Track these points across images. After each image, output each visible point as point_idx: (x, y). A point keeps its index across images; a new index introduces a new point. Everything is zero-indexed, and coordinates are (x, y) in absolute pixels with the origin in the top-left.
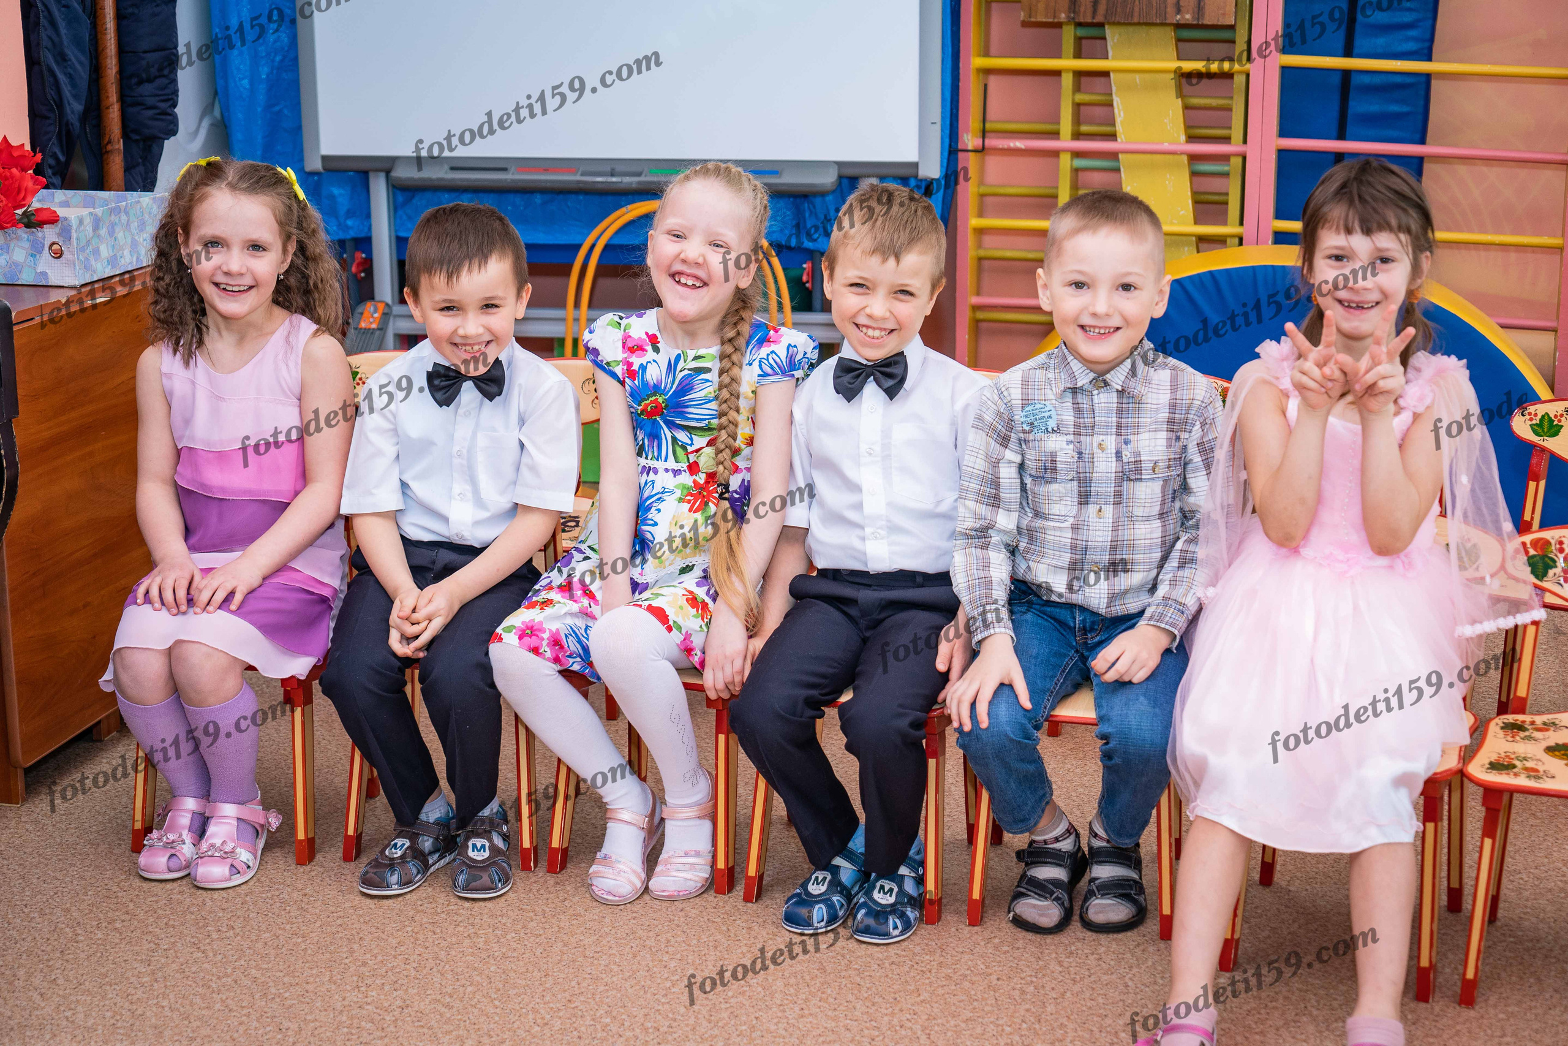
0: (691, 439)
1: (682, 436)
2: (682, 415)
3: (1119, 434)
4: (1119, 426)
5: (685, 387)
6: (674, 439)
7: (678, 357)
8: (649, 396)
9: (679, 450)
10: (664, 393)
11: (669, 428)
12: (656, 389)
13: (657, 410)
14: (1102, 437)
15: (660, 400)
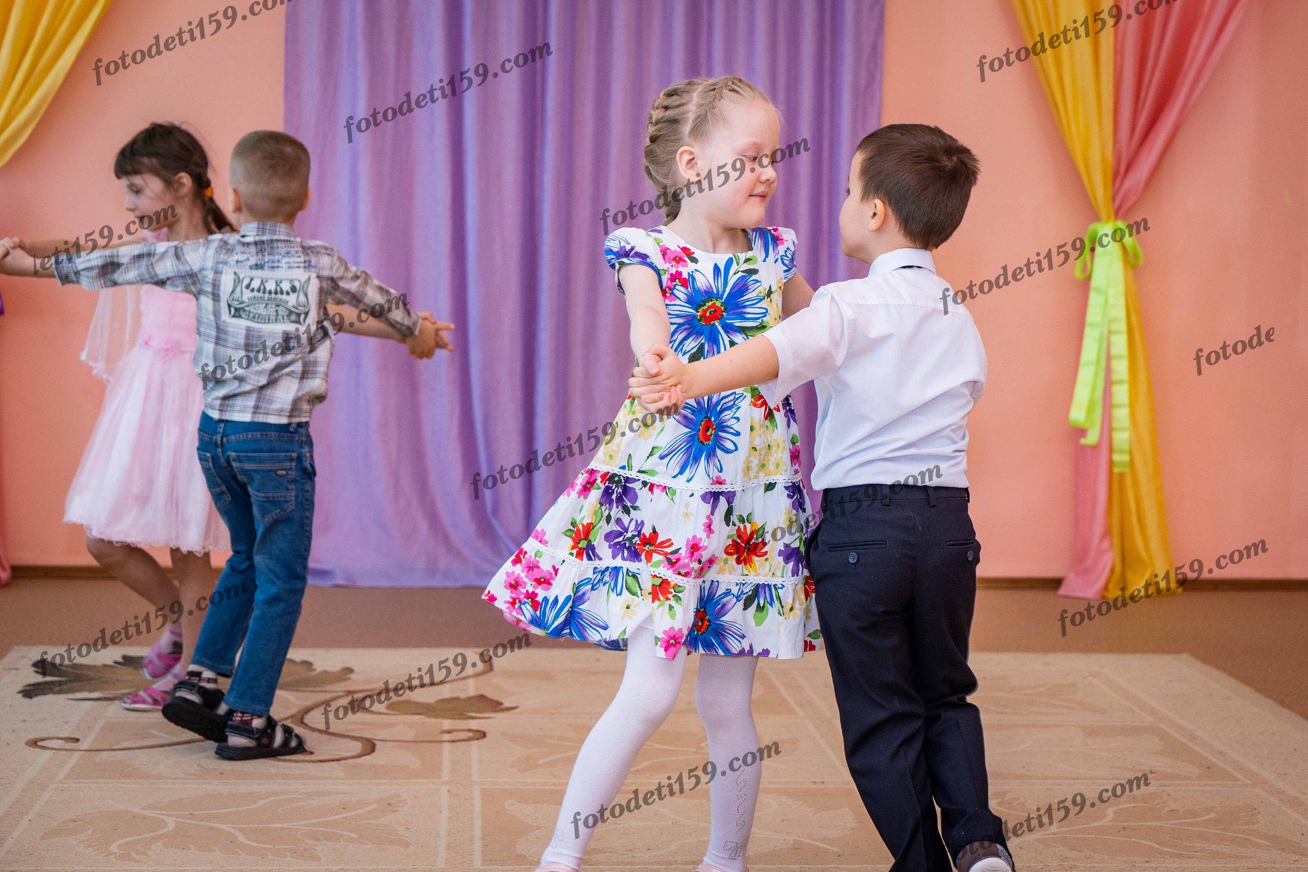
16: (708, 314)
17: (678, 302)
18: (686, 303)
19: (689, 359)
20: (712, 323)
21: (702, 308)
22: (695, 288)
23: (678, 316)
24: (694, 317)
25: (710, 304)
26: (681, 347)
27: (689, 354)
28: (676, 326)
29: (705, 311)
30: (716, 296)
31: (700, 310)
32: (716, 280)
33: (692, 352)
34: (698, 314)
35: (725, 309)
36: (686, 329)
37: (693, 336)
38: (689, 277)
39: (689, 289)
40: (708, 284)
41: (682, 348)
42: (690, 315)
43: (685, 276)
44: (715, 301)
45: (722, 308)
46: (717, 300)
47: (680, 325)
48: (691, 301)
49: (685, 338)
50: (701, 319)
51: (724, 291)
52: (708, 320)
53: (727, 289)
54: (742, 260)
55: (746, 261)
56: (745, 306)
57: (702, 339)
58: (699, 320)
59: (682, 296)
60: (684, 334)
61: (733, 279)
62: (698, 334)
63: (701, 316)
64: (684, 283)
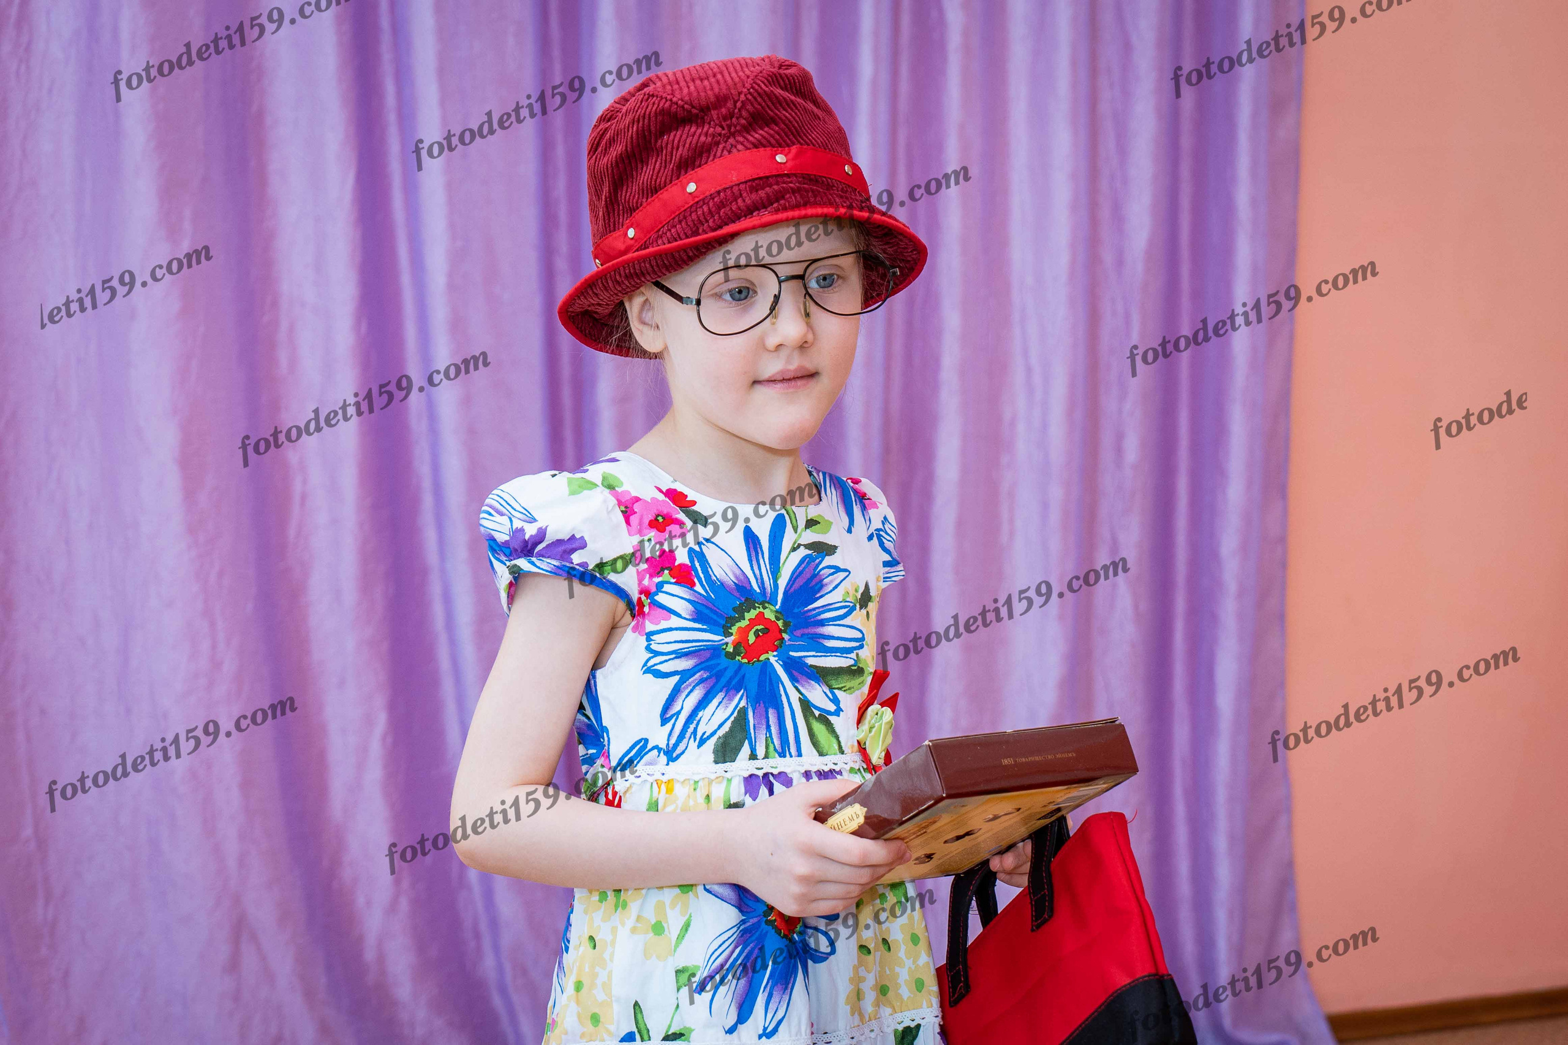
0: (835, 701)
1: (817, 694)
2: (816, 643)
6: (806, 705)
8: (741, 612)
9: (819, 728)
10: (767, 599)
11: (793, 679)
12: (744, 594)
13: (770, 637)
15: (769, 614)
16: (752, 639)
17: (675, 622)
18: (694, 620)
19: (716, 752)
20: (762, 658)
21: (738, 625)
22: (714, 583)
23: (679, 655)
24: (715, 651)
25: (752, 614)
26: (692, 727)
27: (714, 740)
28: (677, 678)
29: (745, 632)
30: (761, 599)
31: (734, 630)
32: (754, 563)
33: (721, 733)
34: (730, 640)
35: (786, 624)
36: (702, 681)
37: (720, 696)
38: (692, 561)
39: (698, 588)
40: (738, 572)
41: (695, 729)
42: (708, 648)
43: (682, 557)
44: (761, 610)
45: (780, 623)
46: (765, 608)
47: (685, 675)
48: (705, 614)
49: (701, 705)
50: (736, 652)
51: (776, 586)
52: (753, 653)
53: (783, 583)
54: (802, 524)
55: (811, 523)
56: (822, 623)
57: (739, 700)
58: (731, 656)
59: (683, 607)
60: (697, 694)
61: (790, 563)
62: (731, 689)
63: (736, 645)
64: (684, 576)
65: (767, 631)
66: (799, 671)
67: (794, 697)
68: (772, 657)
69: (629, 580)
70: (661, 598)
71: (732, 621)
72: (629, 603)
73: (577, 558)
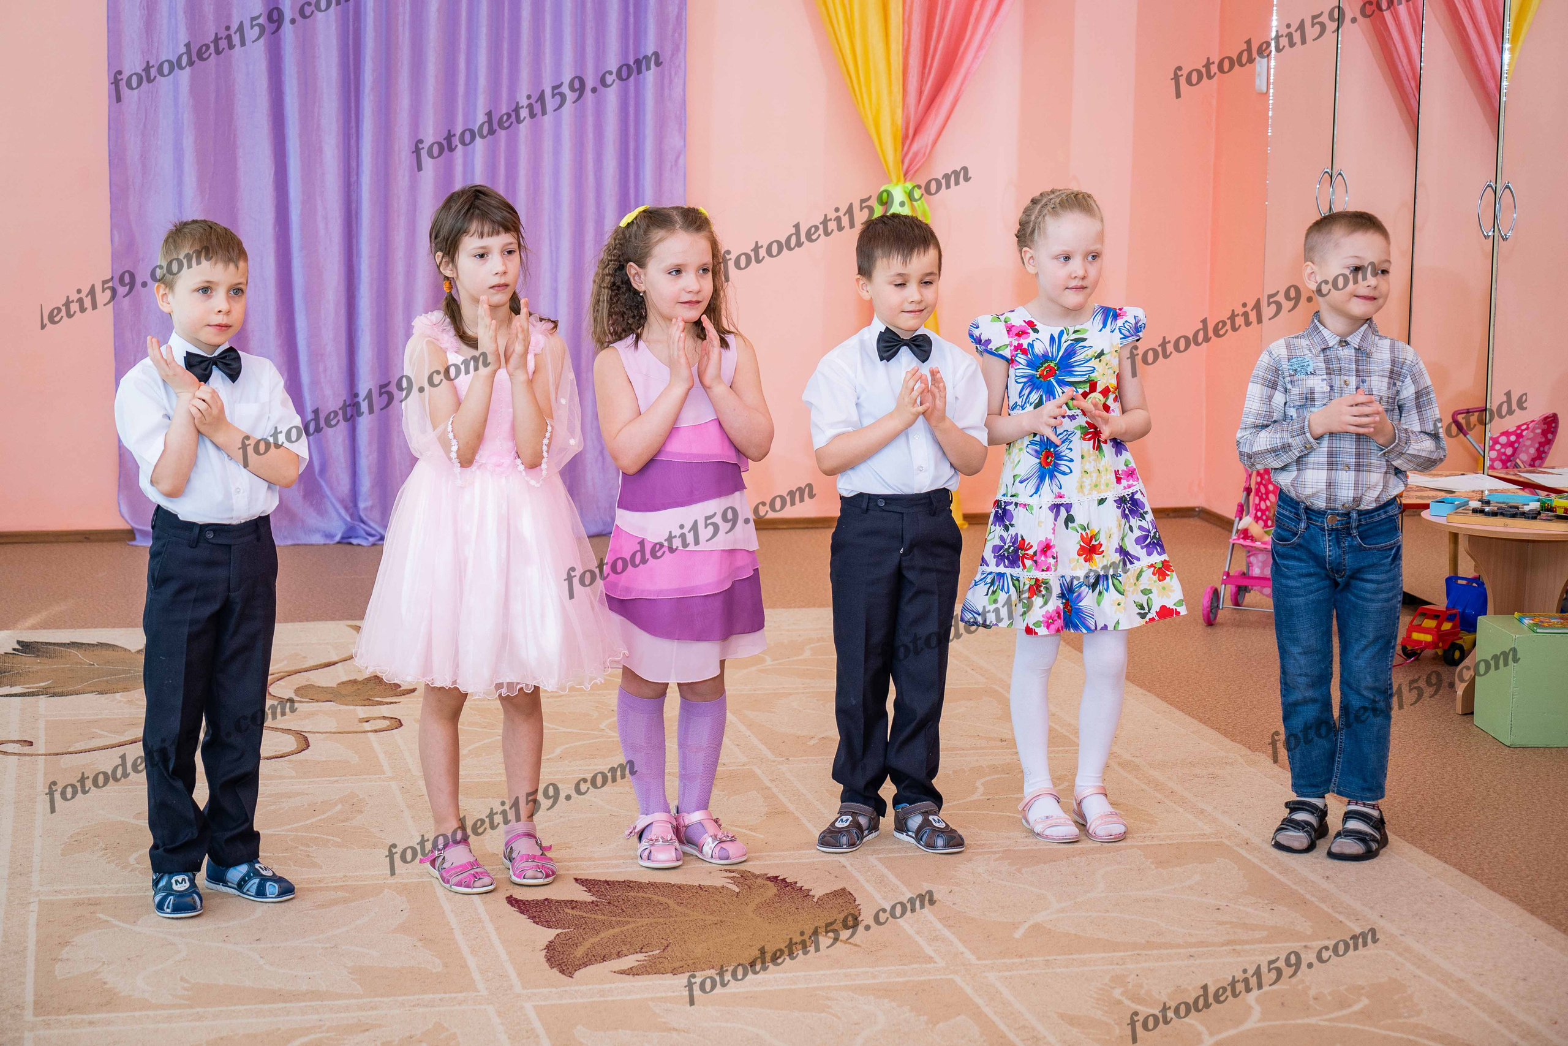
0: (1076, 391)
2: (1071, 374)
3: (1357, 376)
4: (1357, 371)
5: (1070, 353)
6: (1063, 393)
7: (1061, 333)
8: (1042, 364)
10: (1053, 359)
11: (1060, 386)
12: (1045, 358)
13: (1051, 372)
14: (1346, 378)
15: (1052, 365)
16: (1045, 373)
17: (1021, 366)
18: (1028, 366)
20: (1048, 380)
21: (1041, 368)
22: (1034, 355)
23: (1024, 377)
24: (1034, 376)
25: (1047, 364)
26: (1027, 399)
27: (1033, 403)
28: (1022, 384)
29: (1043, 371)
31: (1039, 371)
32: (1052, 346)
33: (1036, 402)
34: (1038, 374)
35: (1059, 367)
36: (1029, 386)
37: (1036, 391)
38: (1029, 347)
39: (1030, 356)
40: (1045, 350)
42: (1032, 375)
43: (1026, 345)
44: (1050, 364)
45: (1056, 368)
46: (1052, 363)
47: (1025, 383)
48: (1030, 364)
49: (1030, 393)
50: (1040, 377)
51: (1058, 354)
52: (1045, 377)
53: (1061, 354)
54: (1071, 331)
55: (1075, 332)
56: (1073, 367)
57: (1041, 392)
58: (1038, 378)
59: (1023, 362)
60: (1029, 389)
61: (1064, 346)
62: (1038, 389)
63: (1040, 375)
64: (1025, 352)
65: (1050, 370)
66: (1061, 383)
67: (1060, 391)
68: (1052, 379)
69: (1007, 353)
70: (1017, 359)
71: (1039, 367)
72: (1007, 360)
73: (989, 347)
